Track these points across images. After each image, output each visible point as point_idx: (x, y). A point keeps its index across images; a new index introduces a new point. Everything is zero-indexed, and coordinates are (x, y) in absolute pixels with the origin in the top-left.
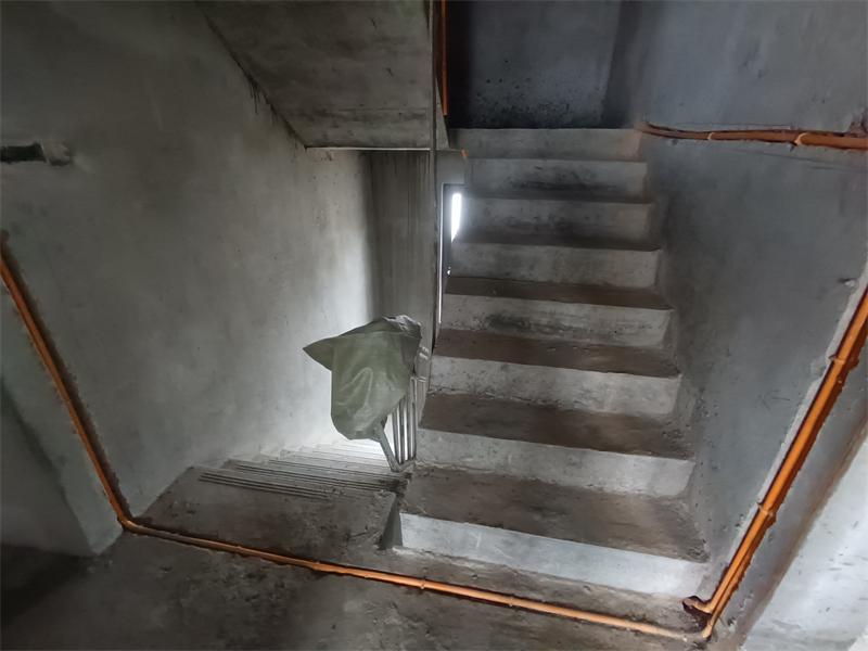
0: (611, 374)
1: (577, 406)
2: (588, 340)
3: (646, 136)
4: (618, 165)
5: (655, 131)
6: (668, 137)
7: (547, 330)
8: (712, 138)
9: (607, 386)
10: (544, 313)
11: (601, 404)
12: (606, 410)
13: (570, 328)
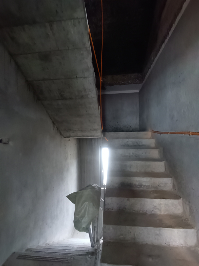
0: (161, 199)
1: (153, 212)
2: (151, 189)
3: (152, 133)
4: (147, 140)
5: (154, 132)
6: (158, 133)
7: (139, 186)
8: (170, 133)
9: (161, 204)
10: (137, 181)
11: (160, 211)
12: (162, 213)
13: (145, 185)
